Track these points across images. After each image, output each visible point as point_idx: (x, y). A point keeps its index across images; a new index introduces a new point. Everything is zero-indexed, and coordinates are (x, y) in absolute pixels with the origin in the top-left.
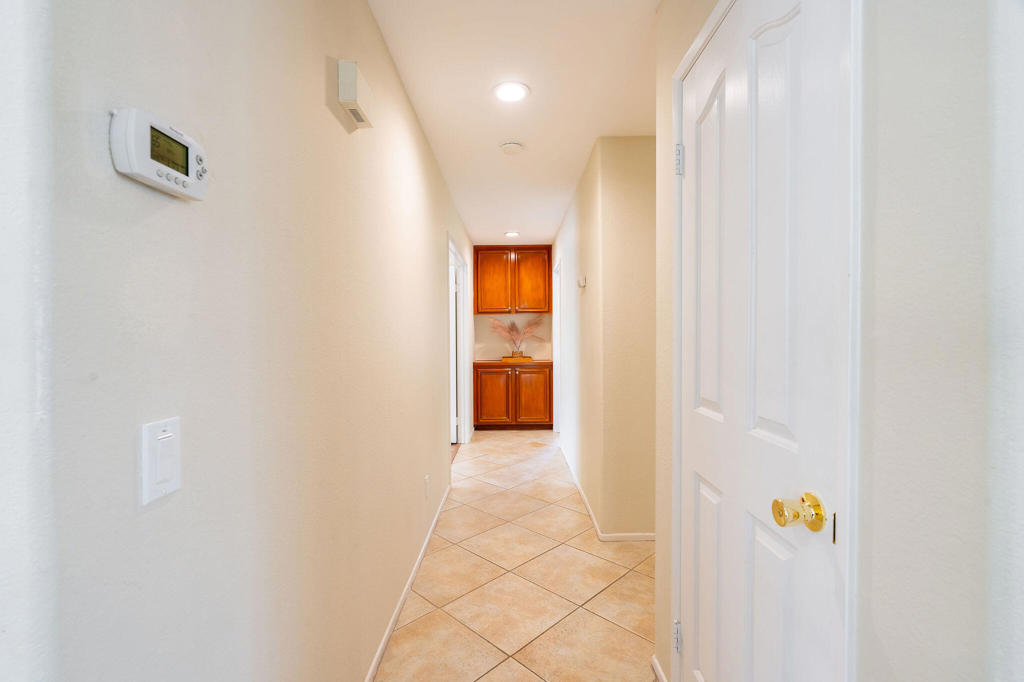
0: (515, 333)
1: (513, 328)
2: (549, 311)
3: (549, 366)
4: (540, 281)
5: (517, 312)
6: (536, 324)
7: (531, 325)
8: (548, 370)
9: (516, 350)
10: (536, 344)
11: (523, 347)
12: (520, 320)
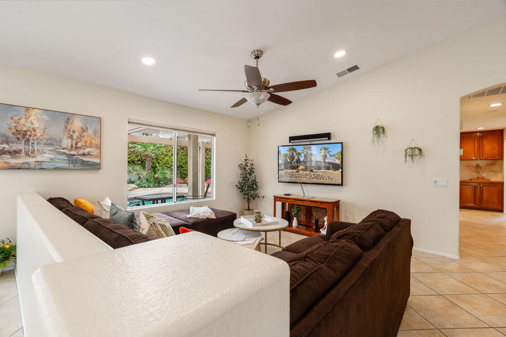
0: (479, 169)
1: (478, 166)
2: (502, 158)
3: (502, 184)
4: (496, 146)
5: (480, 159)
6: (493, 165)
7: (489, 165)
8: (500, 186)
9: (479, 176)
10: (492, 174)
11: (484, 175)
12: (482, 163)
